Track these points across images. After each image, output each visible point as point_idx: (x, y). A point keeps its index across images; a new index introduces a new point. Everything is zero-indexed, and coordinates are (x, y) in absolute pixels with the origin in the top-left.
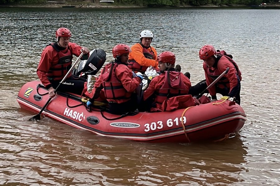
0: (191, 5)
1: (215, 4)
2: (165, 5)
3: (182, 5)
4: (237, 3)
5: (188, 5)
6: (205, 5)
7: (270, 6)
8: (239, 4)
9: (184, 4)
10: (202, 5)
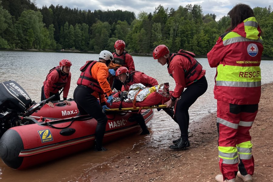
0: (22, 49)
1: (36, 49)
2: (6, 48)
3: (17, 49)
4: (48, 49)
5: (20, 49)
6: (30, 49)
7: (66, 51)
8: (49, 49)
9: (18, 48)
10: (29, 49)
